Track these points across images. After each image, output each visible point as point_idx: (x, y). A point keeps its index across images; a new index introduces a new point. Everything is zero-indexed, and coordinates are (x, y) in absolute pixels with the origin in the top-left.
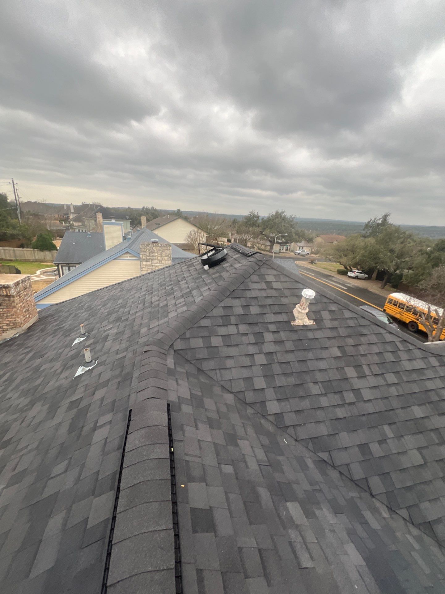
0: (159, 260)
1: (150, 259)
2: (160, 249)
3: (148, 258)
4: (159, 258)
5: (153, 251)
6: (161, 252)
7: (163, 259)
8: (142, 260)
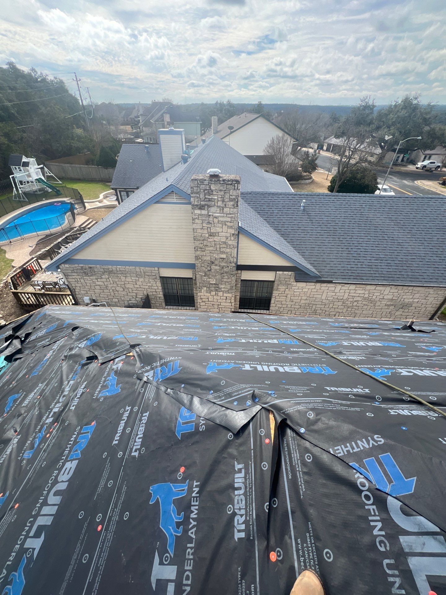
0: (220, 207)
1: (205, 205)
2: (222, 188)
3: (203, 203)
4: (220, 203)
5: (210, 192)
6: (222, 193)
7: (225, 205)
8: (194, 207)
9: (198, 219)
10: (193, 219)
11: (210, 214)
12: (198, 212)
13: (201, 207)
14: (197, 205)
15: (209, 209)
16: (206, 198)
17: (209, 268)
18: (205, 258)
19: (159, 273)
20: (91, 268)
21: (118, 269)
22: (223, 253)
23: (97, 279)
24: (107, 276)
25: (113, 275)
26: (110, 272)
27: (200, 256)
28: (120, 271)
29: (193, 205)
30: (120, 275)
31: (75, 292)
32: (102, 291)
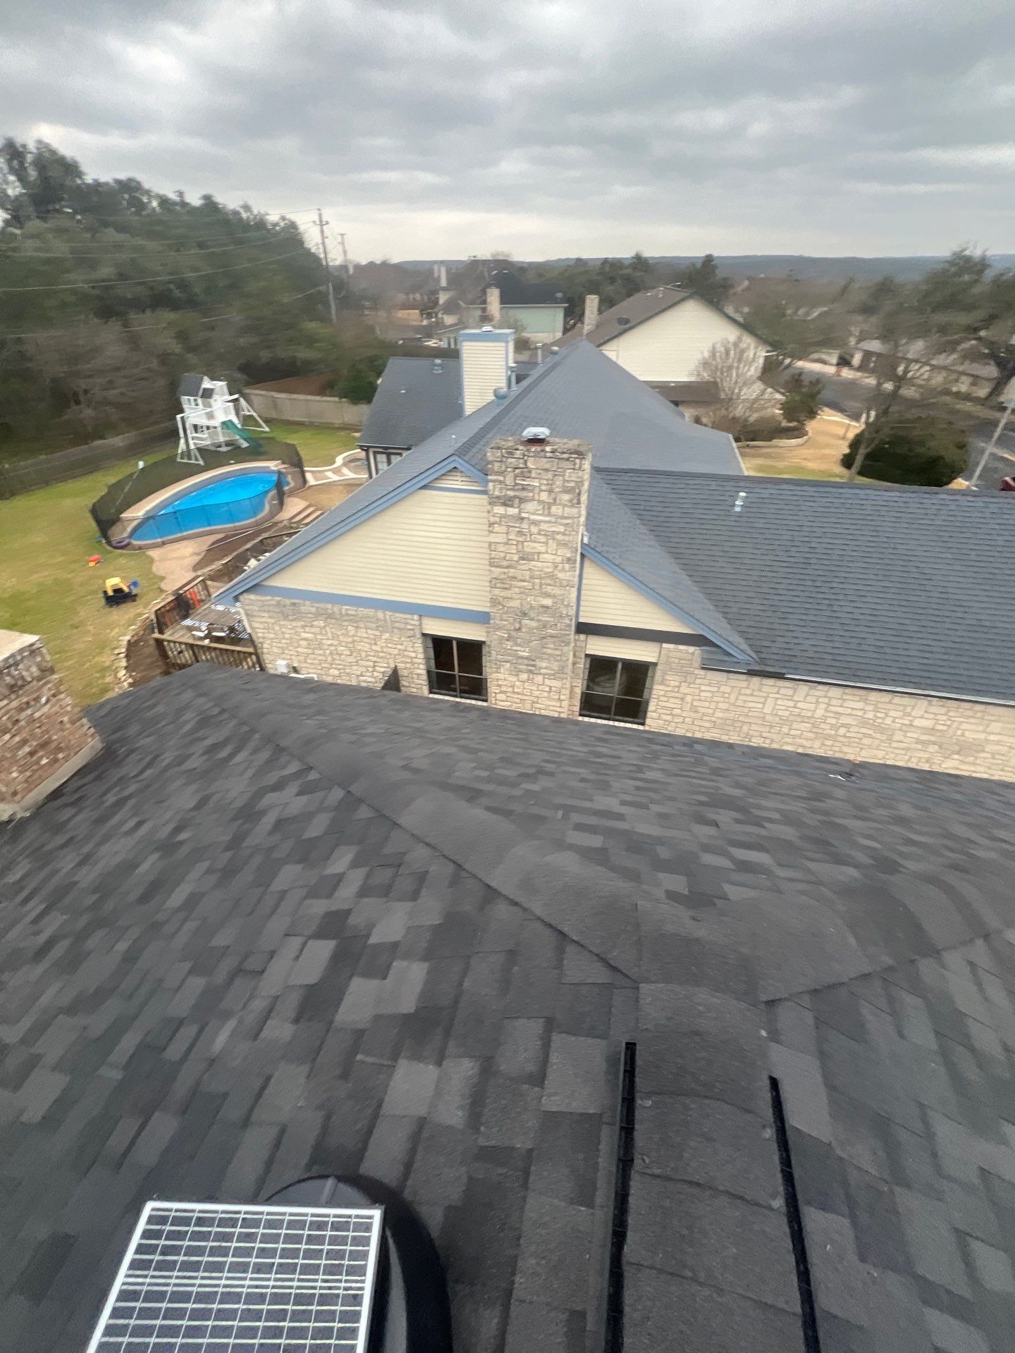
0: (543, 502)
1: (515, 497)
2: (547, 466)
3: (511, 493)
4: (544, 496)
5: (525, 473)
6: (550, 475)
7: (555, 499)
8: (494, 501)
9: (499, 524)
10: (491, 524)
11: (524, 515)
12: (500, 510)
13: (507, 502)
14: (498, 497)
15: (522, 506)
16: (517, 484)
17: (517, 626)
18: (511, 604)
19: (420, 625)
20: (294, 604)
21: (343, 611)
22: (548, 595)
23: (303, 627)
24: (322, 624)
25: (333, 621)
26: (330, 616)
27: (501, 599)
28: (347, 615)
29: (491, 497)
30: (346, 623)
31: (262, 648)
32: (310, 651)
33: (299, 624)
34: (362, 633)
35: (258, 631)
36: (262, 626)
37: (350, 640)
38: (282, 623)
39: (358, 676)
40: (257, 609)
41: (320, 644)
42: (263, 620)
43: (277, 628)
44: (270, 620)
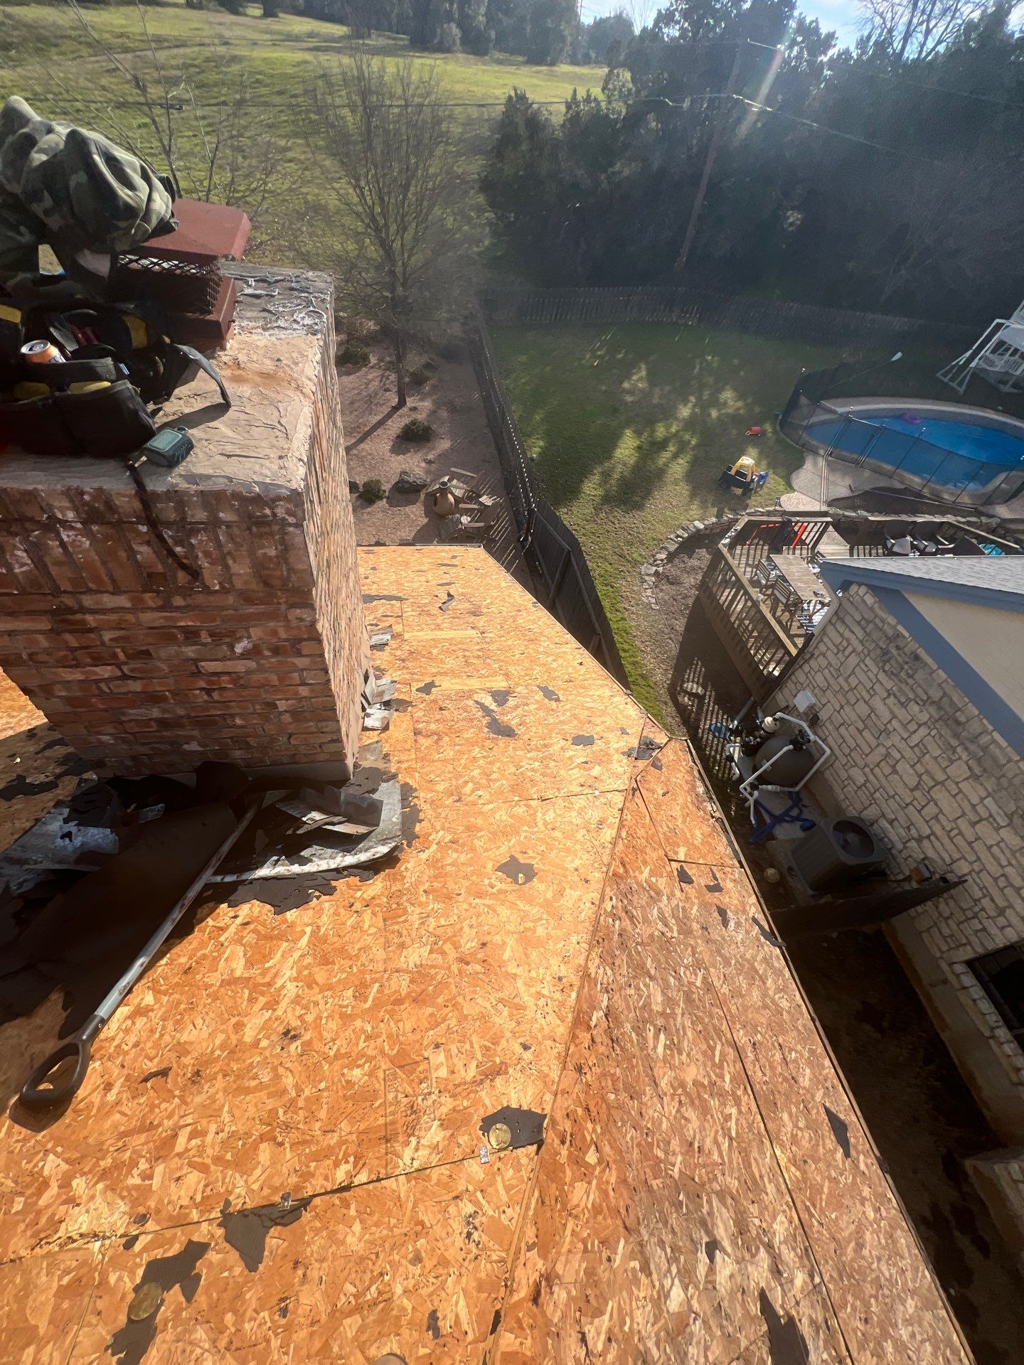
20: (917, 658)
23: (890, 693)
24: (923, 717)
25: (947, 732)
30: (965, 756)
31: (807, 661)
32: (861, 726)
33: (889, 684)
34: (973, 792)
35: (826, 639)
36: (838, 640)
37: (940, 776)
38: (868, 661)
39: (883, 815)
40: (858, 618)
41: (887, 733)
42: (847, 634)
43: (853, 660)
44: (855, 643)
